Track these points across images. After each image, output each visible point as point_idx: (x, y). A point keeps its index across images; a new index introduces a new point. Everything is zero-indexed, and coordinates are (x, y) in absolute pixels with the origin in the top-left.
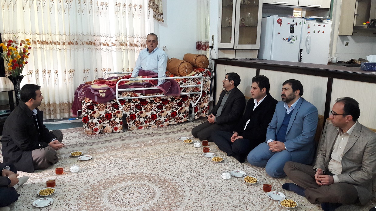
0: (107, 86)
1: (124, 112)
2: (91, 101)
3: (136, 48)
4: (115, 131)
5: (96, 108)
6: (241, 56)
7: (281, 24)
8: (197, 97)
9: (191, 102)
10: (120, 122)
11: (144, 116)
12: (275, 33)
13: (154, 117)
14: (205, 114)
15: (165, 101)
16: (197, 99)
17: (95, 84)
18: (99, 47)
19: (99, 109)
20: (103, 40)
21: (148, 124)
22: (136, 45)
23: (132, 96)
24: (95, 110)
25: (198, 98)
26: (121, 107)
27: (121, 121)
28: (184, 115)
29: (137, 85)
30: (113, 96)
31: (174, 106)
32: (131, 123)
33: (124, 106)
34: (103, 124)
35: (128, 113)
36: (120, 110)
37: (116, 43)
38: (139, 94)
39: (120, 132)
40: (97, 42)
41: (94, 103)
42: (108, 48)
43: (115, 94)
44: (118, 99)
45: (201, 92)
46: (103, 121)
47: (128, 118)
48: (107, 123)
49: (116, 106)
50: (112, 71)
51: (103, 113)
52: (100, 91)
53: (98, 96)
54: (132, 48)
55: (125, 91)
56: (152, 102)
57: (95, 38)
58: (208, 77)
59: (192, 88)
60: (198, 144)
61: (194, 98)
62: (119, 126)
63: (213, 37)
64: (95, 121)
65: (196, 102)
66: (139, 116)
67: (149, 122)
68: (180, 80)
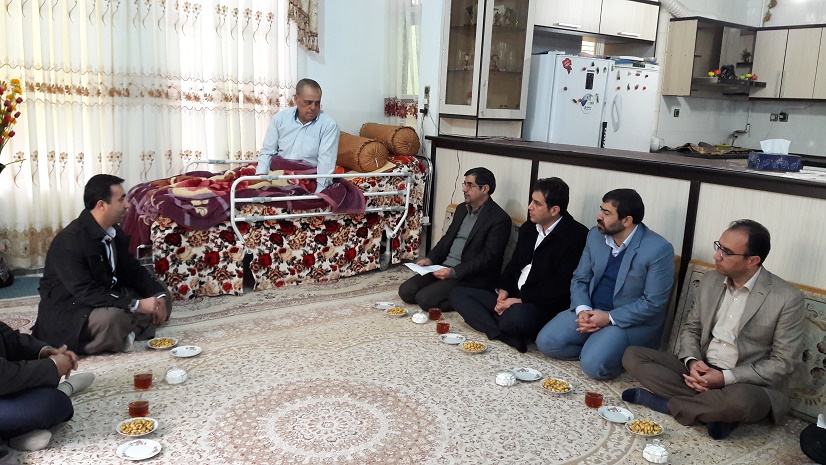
0: (210, 191)
1: (247, 249)
2: (174, 225)
3: (257, 106)
4: (225, 292)
5: (184, 242)
6: (487, 132)
7: (569, 69)
8: (397, 216)
9: (386, 228)
10: (237, 271)
11: (289, 259)
12: (558, 87)
13: (308, 261)
14: (412, 252)
15: (332, 226)
16: (398, 222)
17: (177, 186)
18: (177, 103)
19: (193, 243)
20: (185, 87)
21: (296, 275)
22: (258, 101)
23: (263, 214)
24: (183, 245)
25: (400, 219)
26: (241, 239)
27: (241, 269)
28: (371, 255)
29: (275, 190)
30: (224, 213)
31: (350, 236)
32: (260, 274)
33: (246, 236)
34: (201, 276)
35: (255, 252)
36: (239, 244)
37: (213, 94)
38: (279, 210)
39: (237, 294)
40: (173, 92)
41: (182, 230)
42: (198, 105)
43: (229, 209)
44: (234, 220)
45: (407, 207)
46: (200, 270)
47: (255, 263)
48: (209, 274)
49: (229, 236)
50: (203, 158)
51: (200, 252)
52: (193, 202)
53: (192, 212)
54: (250, 106)
55: (250, 203)
56: (305, 227)
57: (169, 83)
58: (420, 176)
59: (388, 197)
60: (420, 317)
61: (391, 219)
62: (236, 281)
63: (427, 91)
64: (183, 269)
65: (397, 228)
66: (277, 259)
67: (299, 271)
68: (364, 180)
